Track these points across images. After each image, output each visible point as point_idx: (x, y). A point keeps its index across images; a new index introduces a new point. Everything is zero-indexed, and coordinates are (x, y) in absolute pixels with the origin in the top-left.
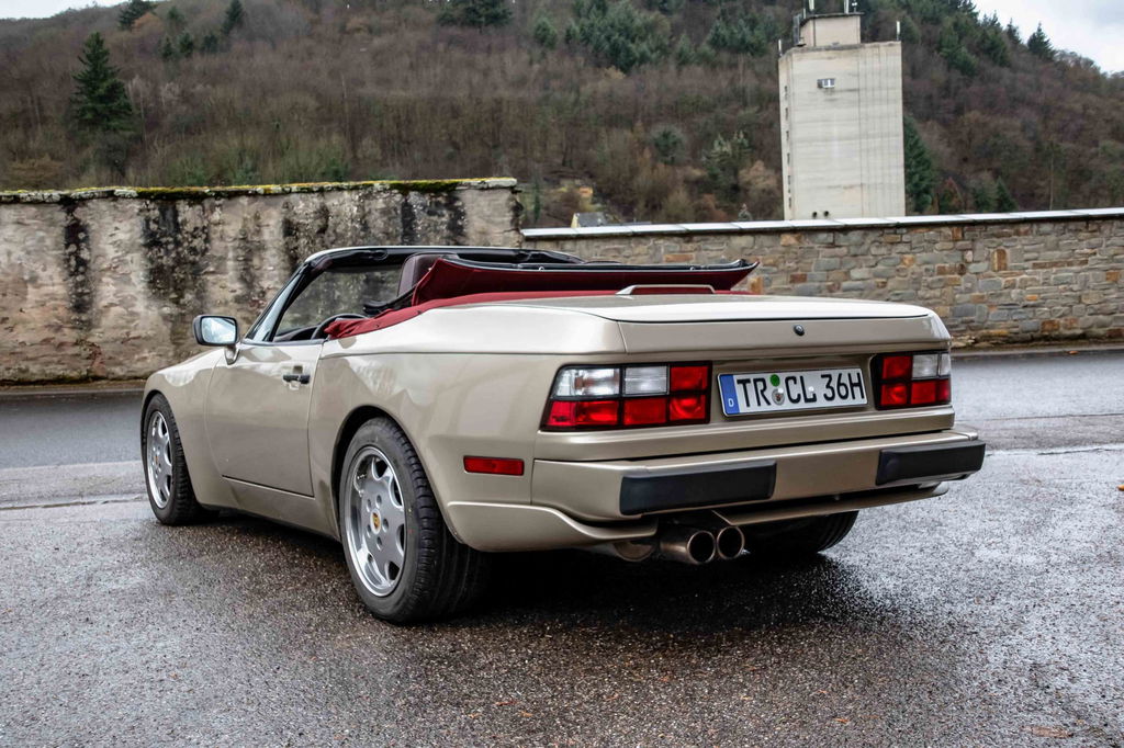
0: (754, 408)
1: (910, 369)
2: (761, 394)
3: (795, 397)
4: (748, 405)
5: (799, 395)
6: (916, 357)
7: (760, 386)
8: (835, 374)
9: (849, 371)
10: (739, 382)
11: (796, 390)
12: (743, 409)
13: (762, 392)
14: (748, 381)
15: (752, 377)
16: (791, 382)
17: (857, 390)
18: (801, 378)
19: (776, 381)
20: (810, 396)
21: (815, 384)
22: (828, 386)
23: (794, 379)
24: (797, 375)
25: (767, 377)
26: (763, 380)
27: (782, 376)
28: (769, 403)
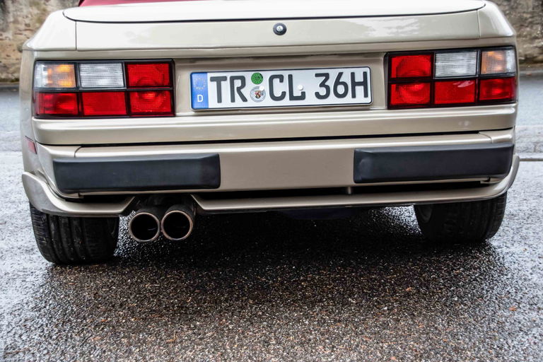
0: (226, 103)
1: (433, 68)
2: (237, 92)
3: (278, 93)
4: (220, 100)
5: (284, 94)
6: (439, 56)
7: (238, 83)
8: (333, 74)
9: (353, 70)
10: (213, 79)
11: (280, 88)
12: (213, 103)
13: (239, 89)
14: (225, 79)
15: (229, 75)
16: (276, 81)
17: (360, 90)
18: (290, 77)
19: (257, 79)
20: (297, 93)
21: (307, 82)
22: (322, 85)
23: (281, 78)
24: (286, 74)
25: (248, 76)
26: (243, 79)
27: (267, 75)
28: (244, 99)
